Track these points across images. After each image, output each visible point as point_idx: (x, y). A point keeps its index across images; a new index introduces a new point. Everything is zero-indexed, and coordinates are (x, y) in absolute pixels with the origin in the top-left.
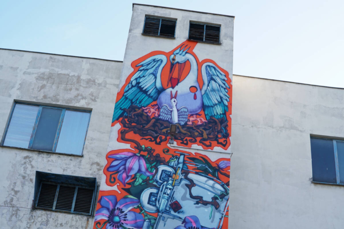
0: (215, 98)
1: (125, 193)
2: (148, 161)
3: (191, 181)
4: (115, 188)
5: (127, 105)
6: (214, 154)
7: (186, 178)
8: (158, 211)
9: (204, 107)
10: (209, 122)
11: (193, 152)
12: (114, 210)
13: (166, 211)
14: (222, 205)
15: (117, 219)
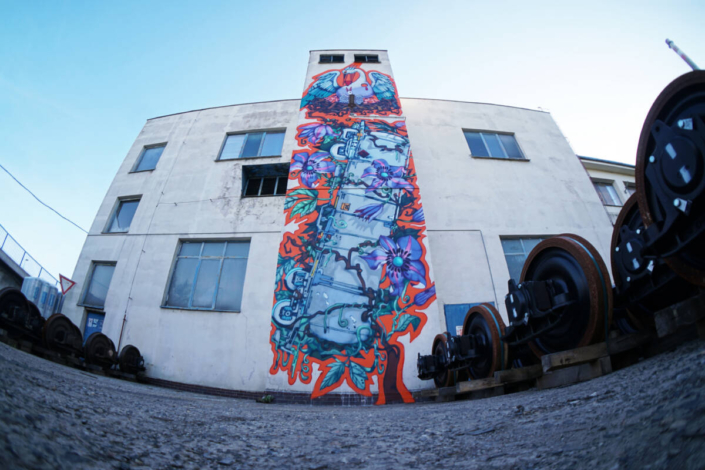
0: (383, 89)
1: (315, 150)
2: (333, 127)
3: (374, 136)
4: (306, 147)
5: (311, 98)
6: (391, 119)
7: (369, 135)
8: (348, 158)
9: (376, 94)
10: (382, 101)
11: (372, 119)
12: (307, 162)
13: (355, 158)
14: (405, 150)
15: (310, 168)
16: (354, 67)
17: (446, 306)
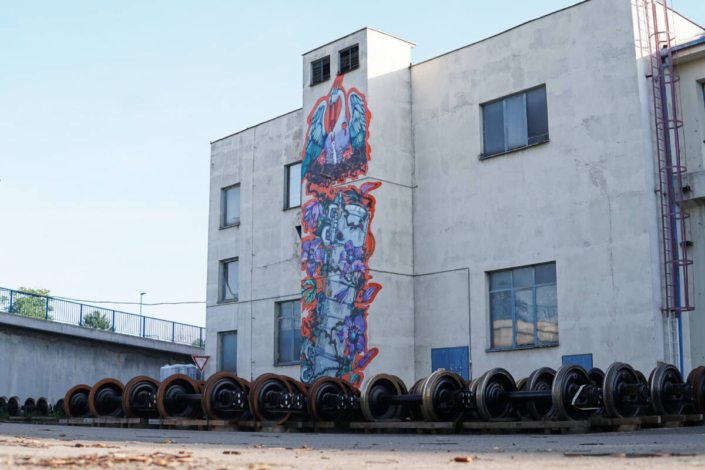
0: (357, 127)
1: (314, 236)
3: (346, 211)
4: (309, 234)
5: (308, 160)
7: (344, 210)
8: (331, 243)
9: (352, 140)
10: (355, 153)
11: (346, 186)
14: (365, 225)
15: (311, 257)
16: (338, 85)
17: (433, 350)
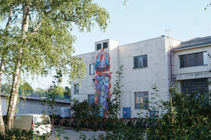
0: (107, 60)
1: (98, 83)
6: (108, 73)
9: (106, 63)
14: (109, 82)
16: (103, 51)
17: (123, 108)
